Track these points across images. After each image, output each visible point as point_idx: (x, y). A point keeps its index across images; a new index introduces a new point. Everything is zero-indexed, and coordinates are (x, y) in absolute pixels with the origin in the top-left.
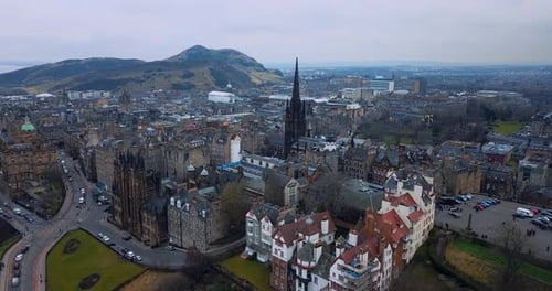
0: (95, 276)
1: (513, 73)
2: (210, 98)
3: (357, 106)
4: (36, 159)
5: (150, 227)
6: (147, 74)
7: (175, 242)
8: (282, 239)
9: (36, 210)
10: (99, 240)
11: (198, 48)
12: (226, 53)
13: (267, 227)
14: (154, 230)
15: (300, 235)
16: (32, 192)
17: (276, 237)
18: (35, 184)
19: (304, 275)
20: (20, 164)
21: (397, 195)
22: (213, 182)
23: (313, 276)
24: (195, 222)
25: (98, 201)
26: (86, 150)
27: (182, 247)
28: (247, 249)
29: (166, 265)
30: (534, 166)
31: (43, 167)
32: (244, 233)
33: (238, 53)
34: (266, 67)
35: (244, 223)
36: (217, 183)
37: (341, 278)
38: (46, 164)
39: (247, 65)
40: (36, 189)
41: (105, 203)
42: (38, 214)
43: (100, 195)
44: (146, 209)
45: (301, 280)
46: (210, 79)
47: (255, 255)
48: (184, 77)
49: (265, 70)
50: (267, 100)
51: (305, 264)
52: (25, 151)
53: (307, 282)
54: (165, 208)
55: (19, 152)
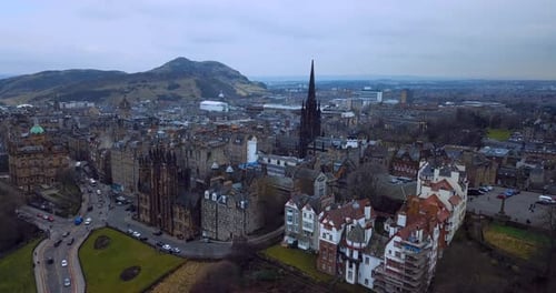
0: (135, 268)
1: (489, 87)
2: (202, 107)
3: (351, 114)
4: (47, 162)
5: (183, 221)
6: (132, 85)
7: (210, 235)
8: (331, 223)
9: (54, 210)
10: (131, 235)
11: (182, 61)
12: (210, 65)
13: (308, 215)
14: (187, 224)
15: (347, 219)
16: (44, 194)
17: (325, 221)
18: (46, 186)
19: (355, 256)
20: (30, 167)
21: (435, 182)
22: (239, 179)
23: (364, 256)
24: (232, 214)
25: (117, 201)
26: (100, 152)
27: (217, 239)
28: (286, 238)
29: (208, 255)
30: (533, 166)
31: (54, 170)
32: (283, 223)
33: (221, 65)
34: (250, 79)
35: (283, 213)
36: (243, 179)
37: (398, 255)
38: (57, 167)
39: (230, 77)
40: (48, 191)
41: (124, 203)
42: (57, 214)
43: (117, 195)
44: (179, 204)
45: (352, 261)
46: (196, 91)
47: (296, 243)
48: (169, 88)
49: (249, 82)
50: (262, 109)
51: (356, 245)
52: (35, 153)
53: (358, 262)
54: (199, 202)
55: (29, 154)
